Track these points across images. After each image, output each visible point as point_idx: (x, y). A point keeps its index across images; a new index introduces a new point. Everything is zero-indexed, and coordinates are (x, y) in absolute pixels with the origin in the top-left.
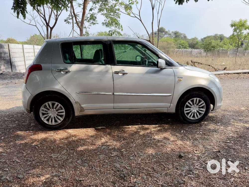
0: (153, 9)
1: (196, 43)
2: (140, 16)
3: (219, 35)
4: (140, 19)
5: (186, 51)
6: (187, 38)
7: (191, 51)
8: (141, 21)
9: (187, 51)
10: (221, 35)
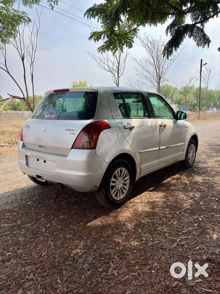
0: (23, 60)
1: (18, 104)
2: (6, 66)
3: (39, 96)
4: (7, 71)
5: (16, 113)
6: (2, 98)
7: (22, 113)
8: (8, 72)
9: (18, 113)
10: (41, 96)
